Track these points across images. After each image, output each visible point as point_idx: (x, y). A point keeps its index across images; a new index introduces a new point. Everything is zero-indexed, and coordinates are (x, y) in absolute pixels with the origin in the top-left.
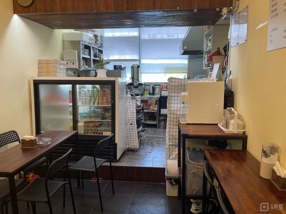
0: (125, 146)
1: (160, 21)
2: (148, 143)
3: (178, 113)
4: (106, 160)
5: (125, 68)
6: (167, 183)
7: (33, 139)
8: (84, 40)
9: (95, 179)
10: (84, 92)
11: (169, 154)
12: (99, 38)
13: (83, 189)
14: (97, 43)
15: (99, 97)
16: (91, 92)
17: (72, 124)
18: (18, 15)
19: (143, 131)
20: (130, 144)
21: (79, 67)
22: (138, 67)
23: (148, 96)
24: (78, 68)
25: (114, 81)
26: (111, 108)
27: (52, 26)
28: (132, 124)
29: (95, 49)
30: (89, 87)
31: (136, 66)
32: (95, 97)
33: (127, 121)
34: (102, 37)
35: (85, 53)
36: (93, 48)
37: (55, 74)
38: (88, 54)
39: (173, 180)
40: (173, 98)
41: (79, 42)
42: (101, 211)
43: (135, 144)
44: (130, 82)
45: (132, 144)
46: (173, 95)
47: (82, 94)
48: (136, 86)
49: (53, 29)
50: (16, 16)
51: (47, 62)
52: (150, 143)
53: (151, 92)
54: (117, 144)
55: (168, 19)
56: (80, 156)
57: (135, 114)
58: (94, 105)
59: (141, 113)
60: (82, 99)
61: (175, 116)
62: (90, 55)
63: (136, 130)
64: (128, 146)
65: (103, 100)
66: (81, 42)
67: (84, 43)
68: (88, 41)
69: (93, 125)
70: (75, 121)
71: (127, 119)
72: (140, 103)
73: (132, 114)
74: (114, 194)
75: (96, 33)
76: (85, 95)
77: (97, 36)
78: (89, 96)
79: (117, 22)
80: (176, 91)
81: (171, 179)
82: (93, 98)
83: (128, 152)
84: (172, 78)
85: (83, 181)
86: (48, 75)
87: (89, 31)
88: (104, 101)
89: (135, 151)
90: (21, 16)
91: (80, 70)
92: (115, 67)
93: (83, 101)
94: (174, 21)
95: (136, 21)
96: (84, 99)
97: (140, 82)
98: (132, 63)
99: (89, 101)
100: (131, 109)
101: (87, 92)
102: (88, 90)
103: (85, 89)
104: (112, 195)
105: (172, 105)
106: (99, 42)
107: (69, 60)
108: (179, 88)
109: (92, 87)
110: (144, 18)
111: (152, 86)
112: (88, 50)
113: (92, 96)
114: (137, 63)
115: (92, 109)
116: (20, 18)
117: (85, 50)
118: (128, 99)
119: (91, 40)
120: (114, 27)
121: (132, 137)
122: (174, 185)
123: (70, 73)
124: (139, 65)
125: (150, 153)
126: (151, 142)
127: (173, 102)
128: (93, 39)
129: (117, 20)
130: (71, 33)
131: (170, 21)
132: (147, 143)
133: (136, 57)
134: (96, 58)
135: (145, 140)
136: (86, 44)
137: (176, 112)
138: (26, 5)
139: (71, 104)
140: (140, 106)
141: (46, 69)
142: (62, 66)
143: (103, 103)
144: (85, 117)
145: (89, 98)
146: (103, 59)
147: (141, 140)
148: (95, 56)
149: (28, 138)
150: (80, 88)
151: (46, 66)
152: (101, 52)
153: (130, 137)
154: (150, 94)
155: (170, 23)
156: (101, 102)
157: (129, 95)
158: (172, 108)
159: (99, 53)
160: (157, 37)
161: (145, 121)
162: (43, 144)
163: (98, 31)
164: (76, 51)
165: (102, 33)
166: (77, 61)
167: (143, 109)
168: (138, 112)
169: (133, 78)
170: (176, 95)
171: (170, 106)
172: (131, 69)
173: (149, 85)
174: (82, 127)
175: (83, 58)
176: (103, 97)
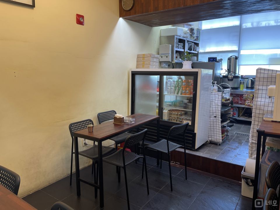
0: (207, 138)
1: (255, 7)
2: (236, 140)
3: (266, 108)
4: (181, 146)
5: (221, 60)
6: (243, 182)
7: (121, 117)
8: (179, 34)
9: (173, 163)
10: (170, 83)
11: (250, 152)
12: (195, 31)
13: (161, 168)
14: (193, 37)
15: (183, 88)
16: (176, 83)
17: (158, 111)
18: (123, 18)
19: (230, 126)
20: (213, 137)
21: (172, 60)
22: (236, 58)
23: (245, 90)
24: (170, 61)
25: (197, 72)
26: (192, 98)
27: (151, 24)
28: (216, 117)
29: (190, 42)
30: (175, 78)
31: (233, 58)
32: (179, 87)
33: (211, 114)
34: (199, 30)
35: (179, 47)
36: (188, 41)
37: (149, 66)
38: (182, 47)
39: (249, 180)
40: (260, 92)
41: (174, 36)
42: (170, 190)
43: (218, 138)
44: (225, 75)
45: (215, 137)
46: (260, 87)
47: (168, 85)
48: (231, 79)
49: (152, 27)
50: (121, 19)
51: (144, 56)
52: (238, 140)
53: (250, 86)
54: (195, 133)
55: (264, 4)
56: (160, 138)
57: (220, 107)
58: (178, 94)
59: (229, 107)
60: (168, 88)
61: (261, 112)
62: (184, 48)
63: (220, 124)
64: (210, 139)
65: (186, 90)
66: (175, 37)
67: (178, 37)
68: (182, 35)
69: (177, 113)
70: (161, 109)
71: (212, 111)
72: (229, 97)
73: (217, 106)
74: (186, 179)
75: (192, 27)
76: (171, 85)
77: (193, 30)
78: (174, 86)
79: (207, 14)
80: (265, 83)
81: (248, 179)
82: (178, 88)
83: (210, 145)
84: (261, 69)
85: (161, 161)
86: (143, 67)
87: (185, 25)
88: (187, 92)
89: (217, 144)
90: (125, 19)
91: (173, 62)
92: (210, 59)
93: (169, 90)
94: (272, 5)
95: (227, 10)
96: (170, 89)
97: (237, 75)
98: (230, 55)
99: (174, 91)
100: (216, 102)
101: (172, 82)
102: (173, 81)
103: (171, 80)
104: (185, 180)
105: (259, 99)
106: (195, 35)
107: (163, 54)
108: (269, 80)
109: (178, 78)
110: (235, 5)
111: (251, 80)
112: (182, 44)
113: (177, 86)
114: (236, 54)
115: (178, 99)
116: (124, 20)
117: (179, 43)
118: (214, 91)
119: (186, 34)
120: (205, 18)
121: (215, 130)
122: (251, 186)
123: (164, 66)
124: (237, 56)
125: (235, 149)
126: (240, 139)
127: (260, 95)
128: (188, 33)
129: (207, 11)
130: (168, 29)
131: (267, 5)
132: (234, 139)
133: (235, 48)
134: (190, 51)
135: (232, 136)
136: (181, 38)
137: (262, 108)
138: (128, 9)
139: (158, 93)
140: (229, 99)
141: (142, 62)
142: (155, 60)
143: (185, 93)
144: (170, 105)
145: (174, 88)
146: (199, 52)
147: (228, 135)
148: (190, 49)
149: (118, 116)
150: (167, 79)
151: (143, 60)
152: (197, 45)
153: (213, 130)
154: (247, 88)
155: (268, 7)
156: (184, 92)
157: (216, 87)
158: (259, 103)
159: (195, 46)
160: (261, 24)
161: (239, 116)
162: (128, 122)
163: (195, 25)
164: (170, 45)
165: (200, 26)
166: (170, 54)
167: (232, 103)
168: (224, 105)
169: (229, 70)
170: (264, 88)
171: (256, 100)
172: (228, 61)
173: (248, 78)
174: (166, 114)
175: (177, 52)
176: (187, 88)
